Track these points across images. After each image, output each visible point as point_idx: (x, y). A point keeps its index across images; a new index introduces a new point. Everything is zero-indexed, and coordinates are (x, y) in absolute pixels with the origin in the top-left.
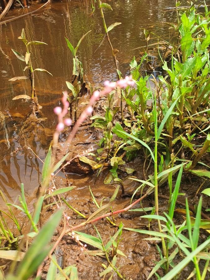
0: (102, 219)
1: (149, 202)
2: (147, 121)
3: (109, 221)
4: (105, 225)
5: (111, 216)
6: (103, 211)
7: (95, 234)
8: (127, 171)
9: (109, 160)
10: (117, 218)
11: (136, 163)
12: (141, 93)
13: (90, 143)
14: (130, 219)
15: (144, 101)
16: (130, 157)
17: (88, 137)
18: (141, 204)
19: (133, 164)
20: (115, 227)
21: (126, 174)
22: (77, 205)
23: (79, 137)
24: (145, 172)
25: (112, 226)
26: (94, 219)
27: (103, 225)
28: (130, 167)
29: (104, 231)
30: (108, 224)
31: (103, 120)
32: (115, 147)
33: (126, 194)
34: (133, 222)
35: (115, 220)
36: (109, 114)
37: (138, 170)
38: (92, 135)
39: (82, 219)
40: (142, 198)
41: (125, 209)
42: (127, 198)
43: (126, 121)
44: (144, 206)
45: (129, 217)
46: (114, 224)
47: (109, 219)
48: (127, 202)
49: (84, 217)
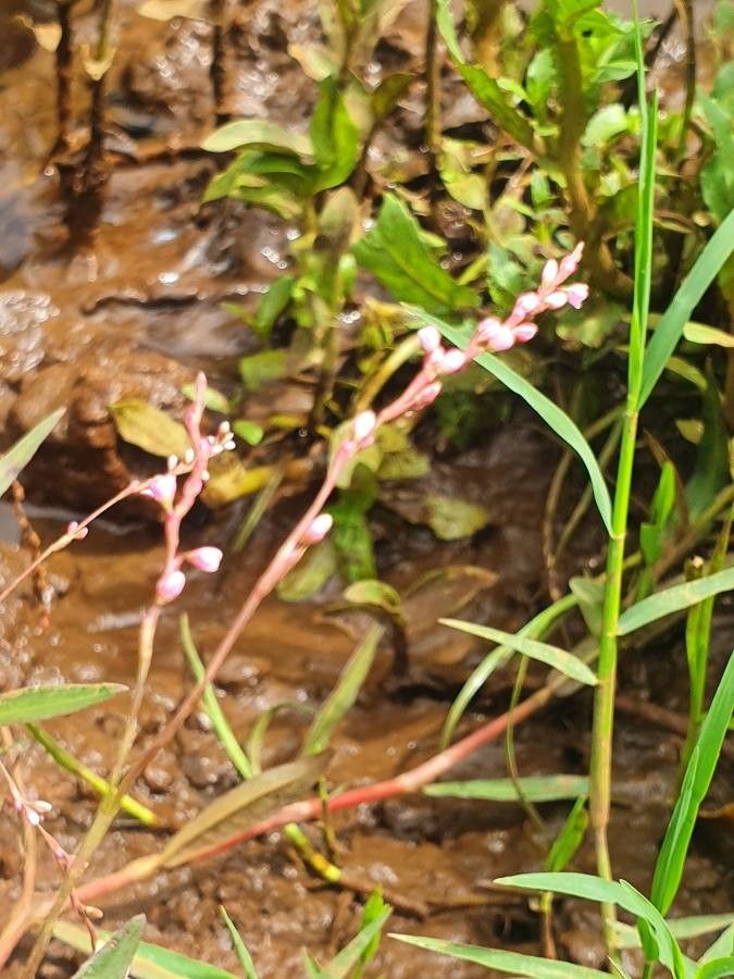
0: (261, 838)
1: (561, 738)
2: (591, 214)
3: (299, 850)
4: (276, 871)
5: (312, 820)
6: (270, 802)
7: (212, 929)
8: (437, 523)
9: (321, 438)
10: (352, 830)
11: (502, 469)
12: (565, 38)
13: (190, 301)
14: (435, 839)
15: (585, 87)
16: (461, 424)
17: (181, 250)
18: (510, 750)
19: (479, 476)
20: (337, 887)
21: (424, 536)
22: (97, 736)
23: (118, 249)
24: (556, 536)
25: (317, 883)
26: (207, 842)
27: (258, 877)
28: (461, 492)
29: (264, 912)
30: (291, 872)
31: (290, 156)
32: (368, 351)
33: (416, 674)
34: (447, 862)
35: (339, 848)
36: (340, 119)
37: (511, 522)
38: (204, 242)
39: (130, 829)
40: (518, 712)
41: (407, 782)
42: (423, 706)
43: (452, 161)
44: (525, 767)
45: (429, 828)
46: (333, 873)
47: (301, 840)
48: (425, 729)
49: (147, 816)
